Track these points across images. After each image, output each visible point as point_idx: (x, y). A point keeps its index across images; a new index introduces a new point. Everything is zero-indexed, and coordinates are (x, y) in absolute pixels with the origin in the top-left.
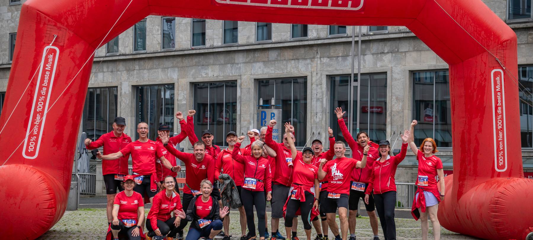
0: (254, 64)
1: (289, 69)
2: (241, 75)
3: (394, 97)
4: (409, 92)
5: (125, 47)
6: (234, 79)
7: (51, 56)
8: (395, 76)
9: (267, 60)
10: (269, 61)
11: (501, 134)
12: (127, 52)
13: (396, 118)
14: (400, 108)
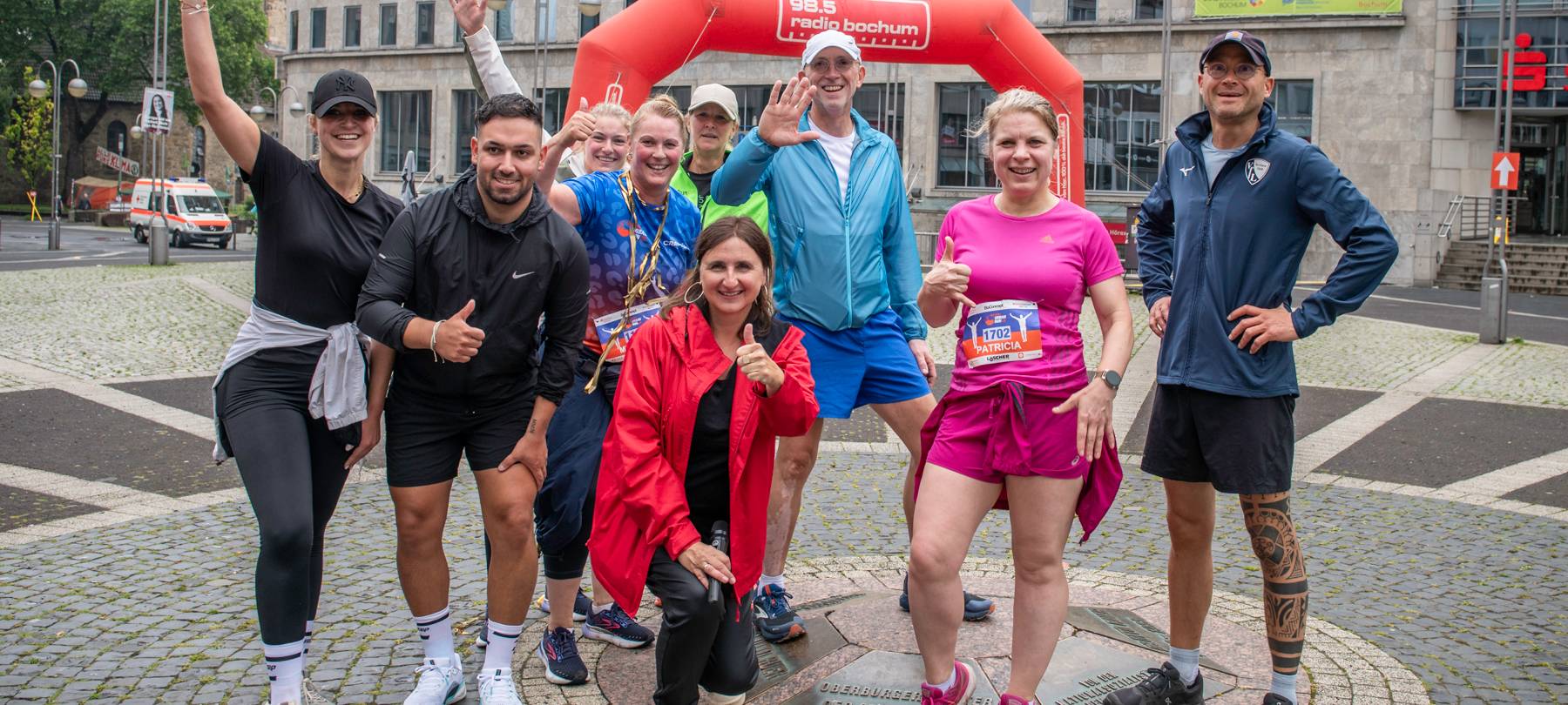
0: (717, 65)
1: (767, 74)
2: (697, 80)
3: (914, 118)
4: (935, 111)
5: (524, 34)
6: (686, 84)
7: (614, 95)
8: (917, 89)
9: (735, 59)
10: (738, 61)
11: (1064, 181)
12: (527, 42)
13: (915, 146)
14: (922, 133)
